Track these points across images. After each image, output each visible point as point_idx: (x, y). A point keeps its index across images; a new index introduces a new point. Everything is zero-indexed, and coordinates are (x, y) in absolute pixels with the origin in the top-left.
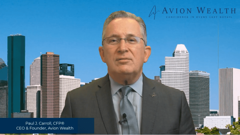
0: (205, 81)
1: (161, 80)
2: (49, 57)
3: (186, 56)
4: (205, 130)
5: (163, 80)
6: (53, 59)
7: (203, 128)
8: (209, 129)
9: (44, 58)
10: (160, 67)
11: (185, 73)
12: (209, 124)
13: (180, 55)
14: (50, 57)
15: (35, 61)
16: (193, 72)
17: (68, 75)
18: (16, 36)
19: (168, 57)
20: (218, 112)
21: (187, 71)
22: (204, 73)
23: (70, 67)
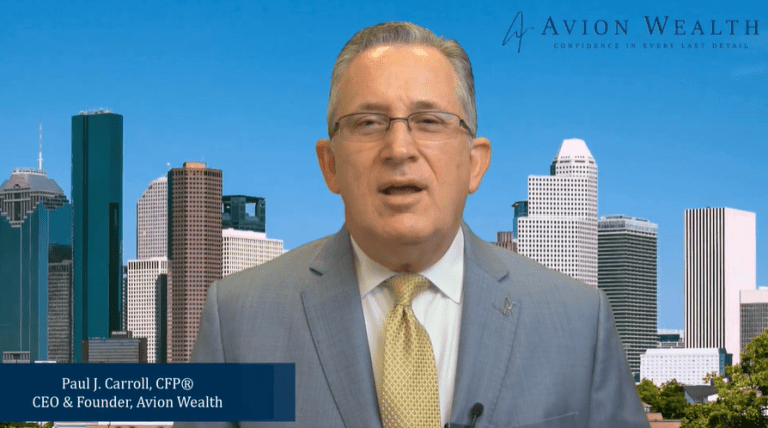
0: (648, 244)
1: (515, 244)
2: (193, 177)
3: (589, 174)
4: (645, 390)
5: (521, 243)
6: (203, 181)
7: (638, 384)
8: (655, 386)
9: (177, 178)
10: (514, 206)
11: (587, 222)
12: (655, 370)
13: (572, 169)
14: (196, 177)
15: (151, 188)
16: (609, 220)
17: (247, 229)
18: (97, 117)
19: (535, 177)
20: (682, 336)
21: (591, 217)
22: (641, 223)
23: (254, 204)
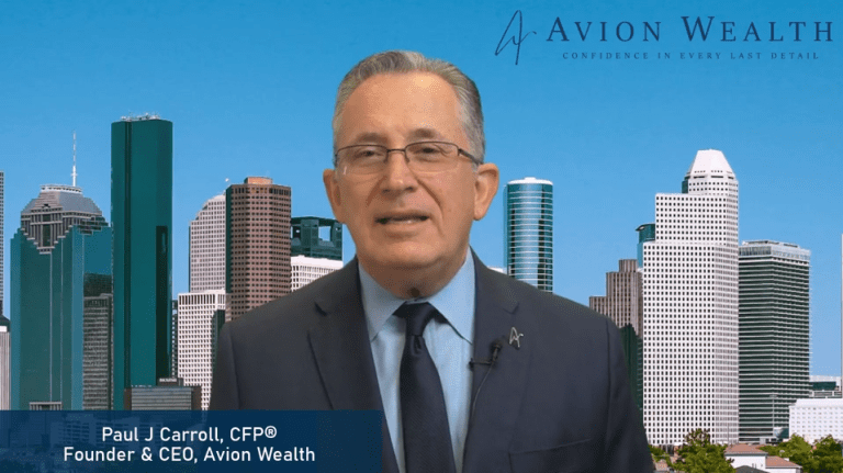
0: (795, 277)
1: (640, 274)
2: (256, 195)
3: (728, 192)
4: (794, 448)
5: (647, 273)
6: (268, 200)
7: (785, 440)
8: (807, 444)
9: (237, 197)
10: (638, 230)
11: (725, 247)
12: (806, 425)
13: (708, 186)
14: (259, 195)
15: (206, 208)
16: (752, 246)
17: (320, 256)
18: (141, 123)
19: (664, 196)
20: (838, 384)
21: (731, 243)
22: (791, 250)
23: (329, 228)
